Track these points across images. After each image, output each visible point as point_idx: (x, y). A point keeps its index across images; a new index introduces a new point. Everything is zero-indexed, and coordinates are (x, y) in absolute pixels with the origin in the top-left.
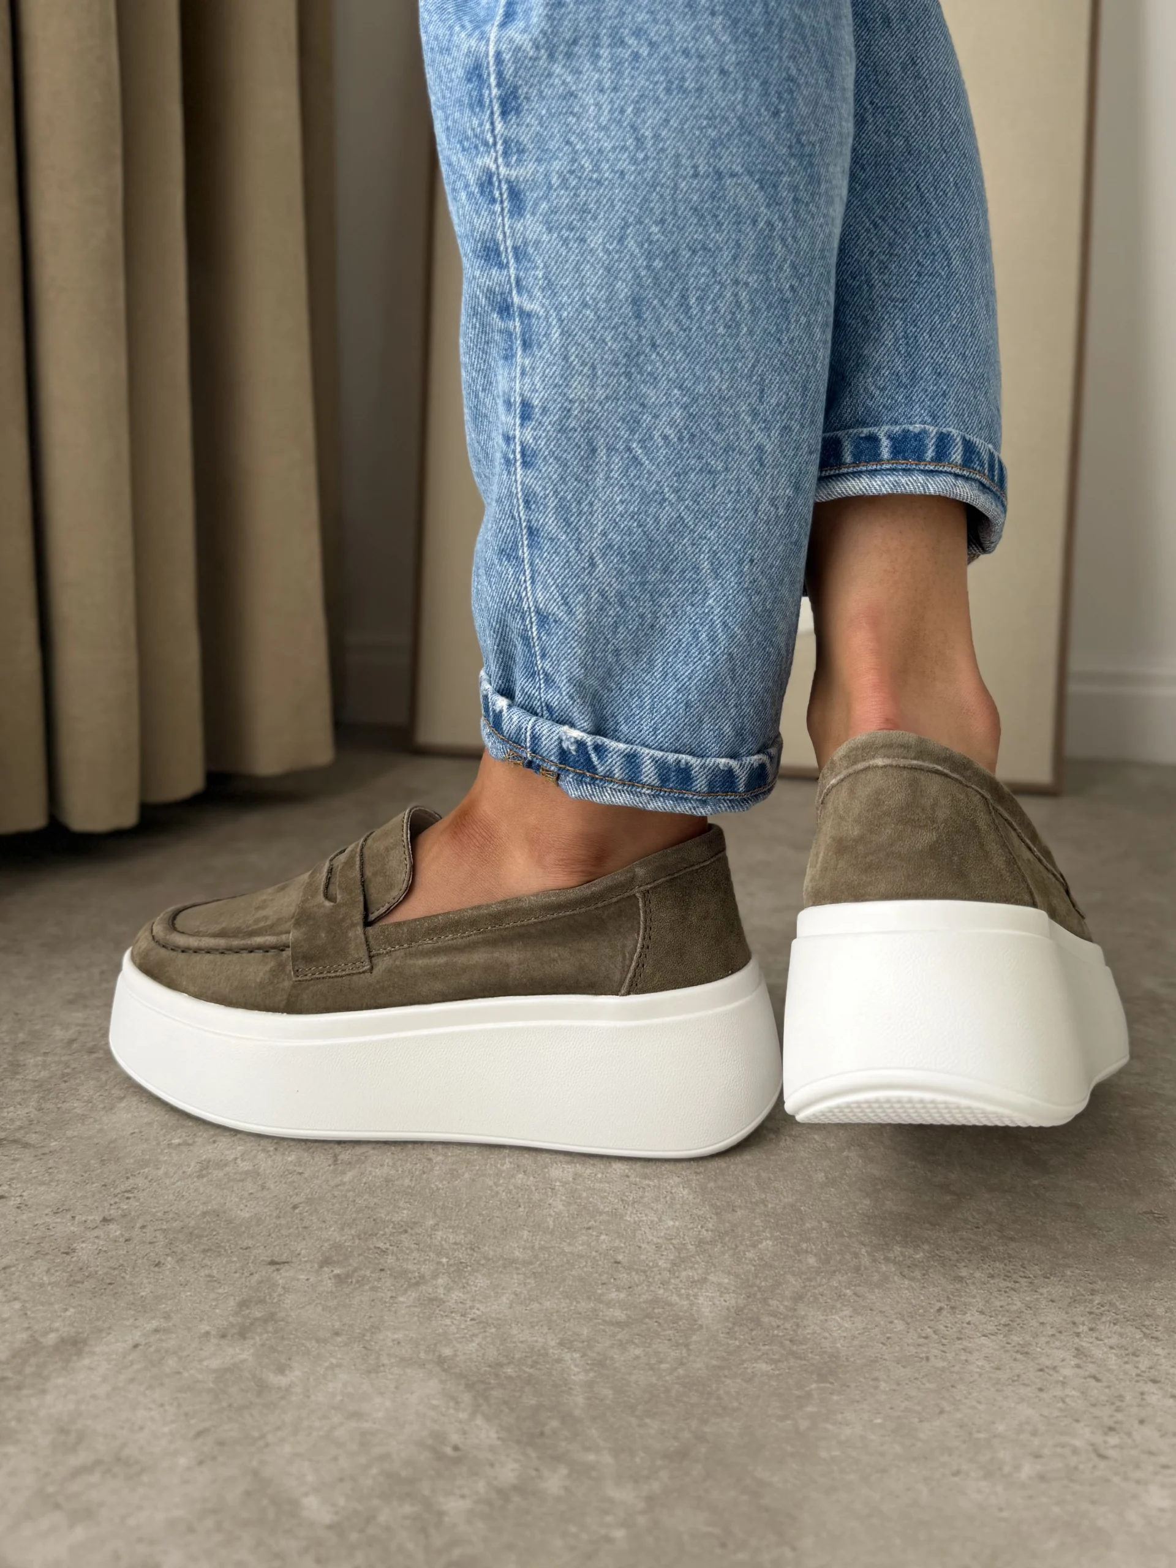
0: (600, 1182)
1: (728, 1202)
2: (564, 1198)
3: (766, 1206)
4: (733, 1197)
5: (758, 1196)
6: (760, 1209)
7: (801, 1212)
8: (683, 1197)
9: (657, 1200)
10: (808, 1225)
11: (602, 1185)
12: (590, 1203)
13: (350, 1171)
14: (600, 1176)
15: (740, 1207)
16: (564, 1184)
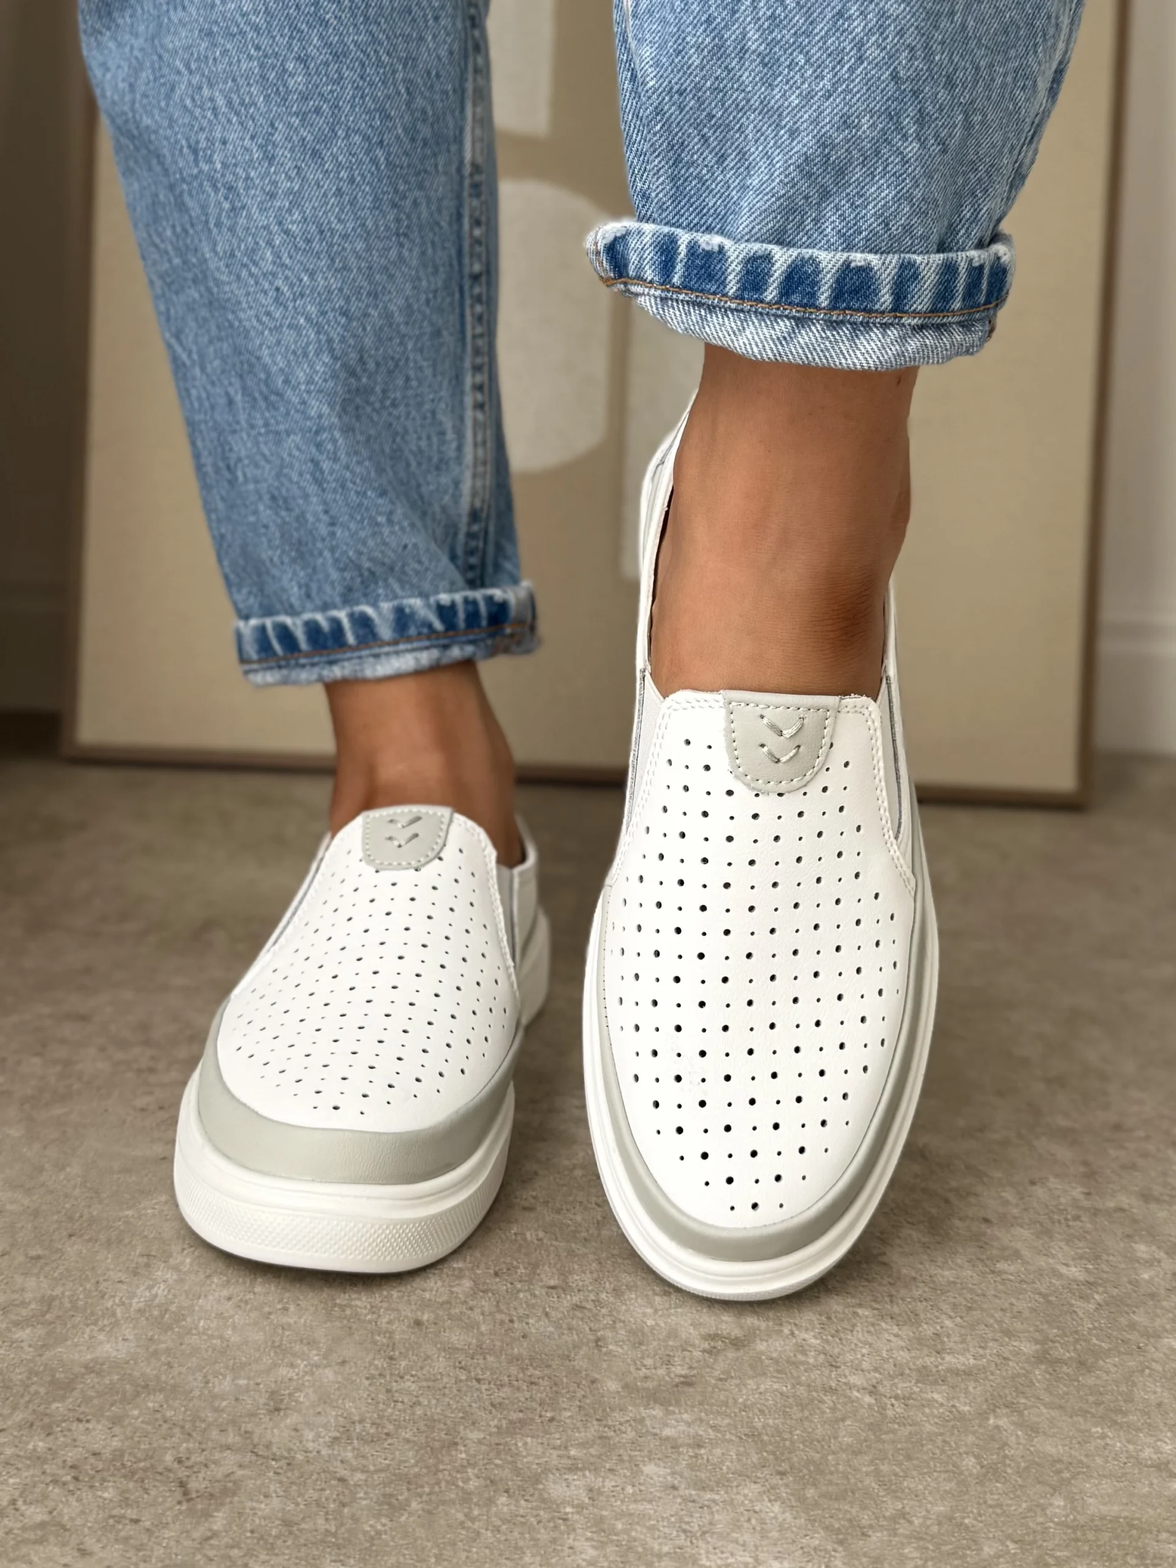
0: (636, 1501)
1: (850, 1521)
2: (589, 1534)
3: (911, 1522)
4: (854, 1511)
5: (891, 1507)
6: (903, 1529)
7: (967, 1528)
8: (775, 1518)
9: (736, 1526)
10: (986, 1549)
11: (641, 1507)
12: (635, 1540)
13: (217, 1510)
14: (630, 1490)
15: (871, 1527)
16: (580, 1508)
